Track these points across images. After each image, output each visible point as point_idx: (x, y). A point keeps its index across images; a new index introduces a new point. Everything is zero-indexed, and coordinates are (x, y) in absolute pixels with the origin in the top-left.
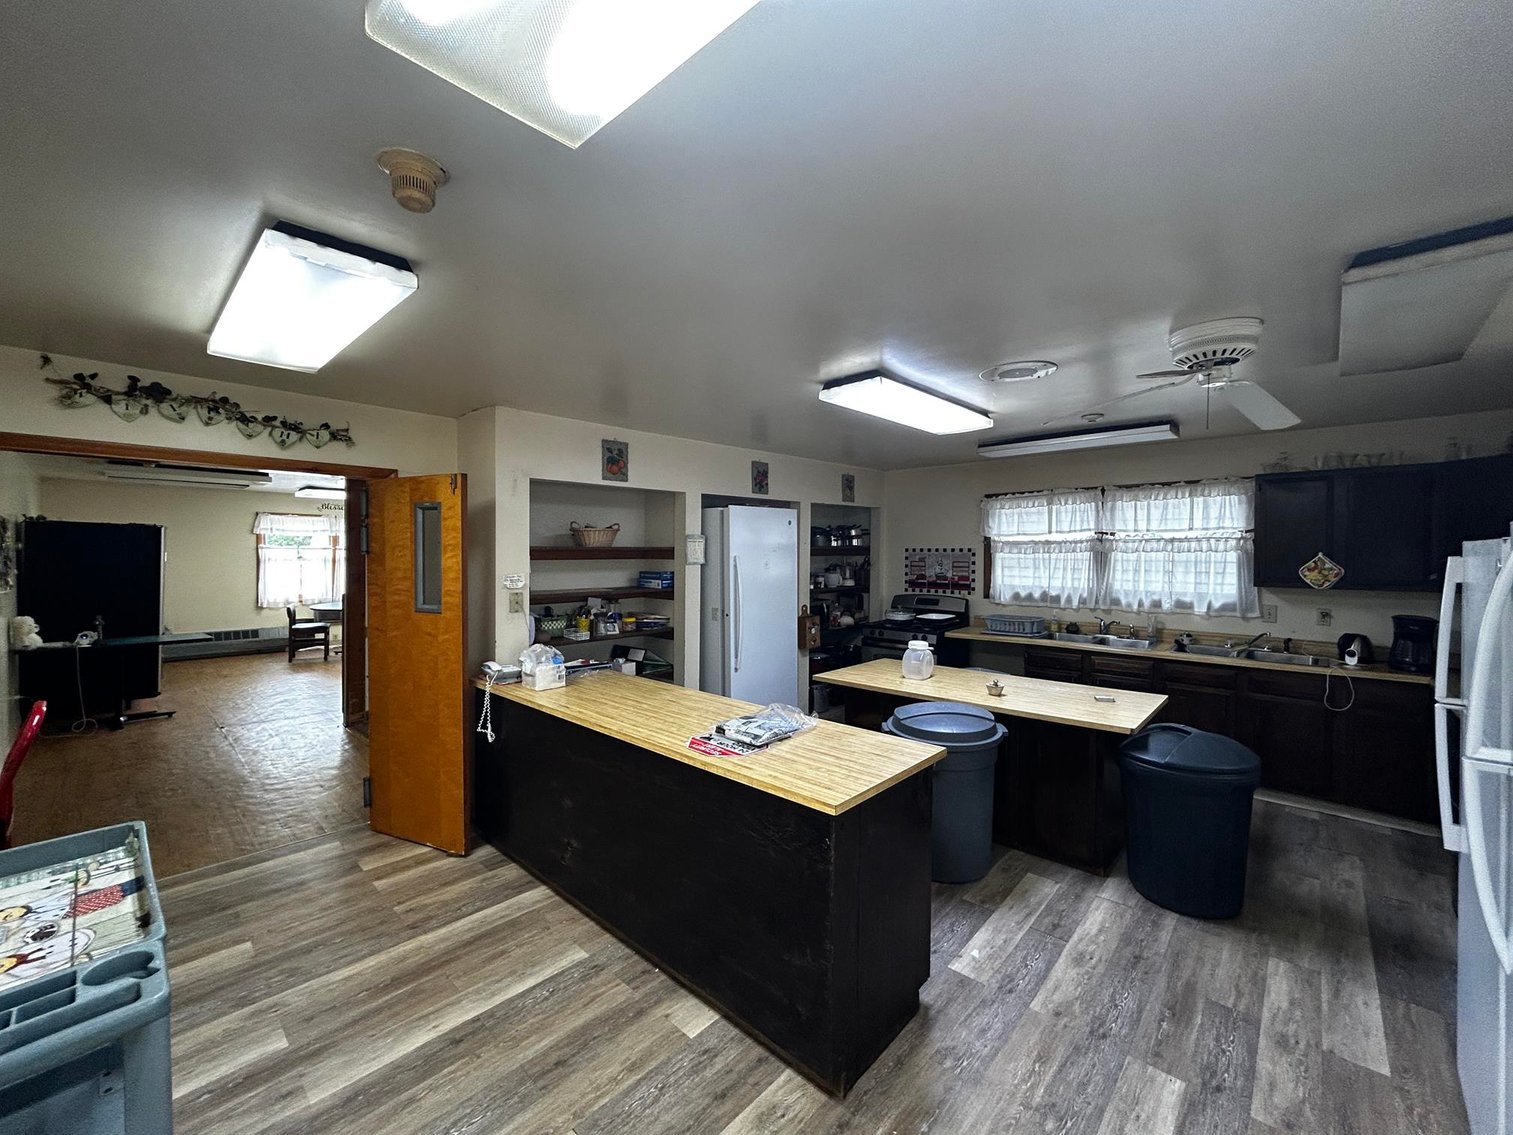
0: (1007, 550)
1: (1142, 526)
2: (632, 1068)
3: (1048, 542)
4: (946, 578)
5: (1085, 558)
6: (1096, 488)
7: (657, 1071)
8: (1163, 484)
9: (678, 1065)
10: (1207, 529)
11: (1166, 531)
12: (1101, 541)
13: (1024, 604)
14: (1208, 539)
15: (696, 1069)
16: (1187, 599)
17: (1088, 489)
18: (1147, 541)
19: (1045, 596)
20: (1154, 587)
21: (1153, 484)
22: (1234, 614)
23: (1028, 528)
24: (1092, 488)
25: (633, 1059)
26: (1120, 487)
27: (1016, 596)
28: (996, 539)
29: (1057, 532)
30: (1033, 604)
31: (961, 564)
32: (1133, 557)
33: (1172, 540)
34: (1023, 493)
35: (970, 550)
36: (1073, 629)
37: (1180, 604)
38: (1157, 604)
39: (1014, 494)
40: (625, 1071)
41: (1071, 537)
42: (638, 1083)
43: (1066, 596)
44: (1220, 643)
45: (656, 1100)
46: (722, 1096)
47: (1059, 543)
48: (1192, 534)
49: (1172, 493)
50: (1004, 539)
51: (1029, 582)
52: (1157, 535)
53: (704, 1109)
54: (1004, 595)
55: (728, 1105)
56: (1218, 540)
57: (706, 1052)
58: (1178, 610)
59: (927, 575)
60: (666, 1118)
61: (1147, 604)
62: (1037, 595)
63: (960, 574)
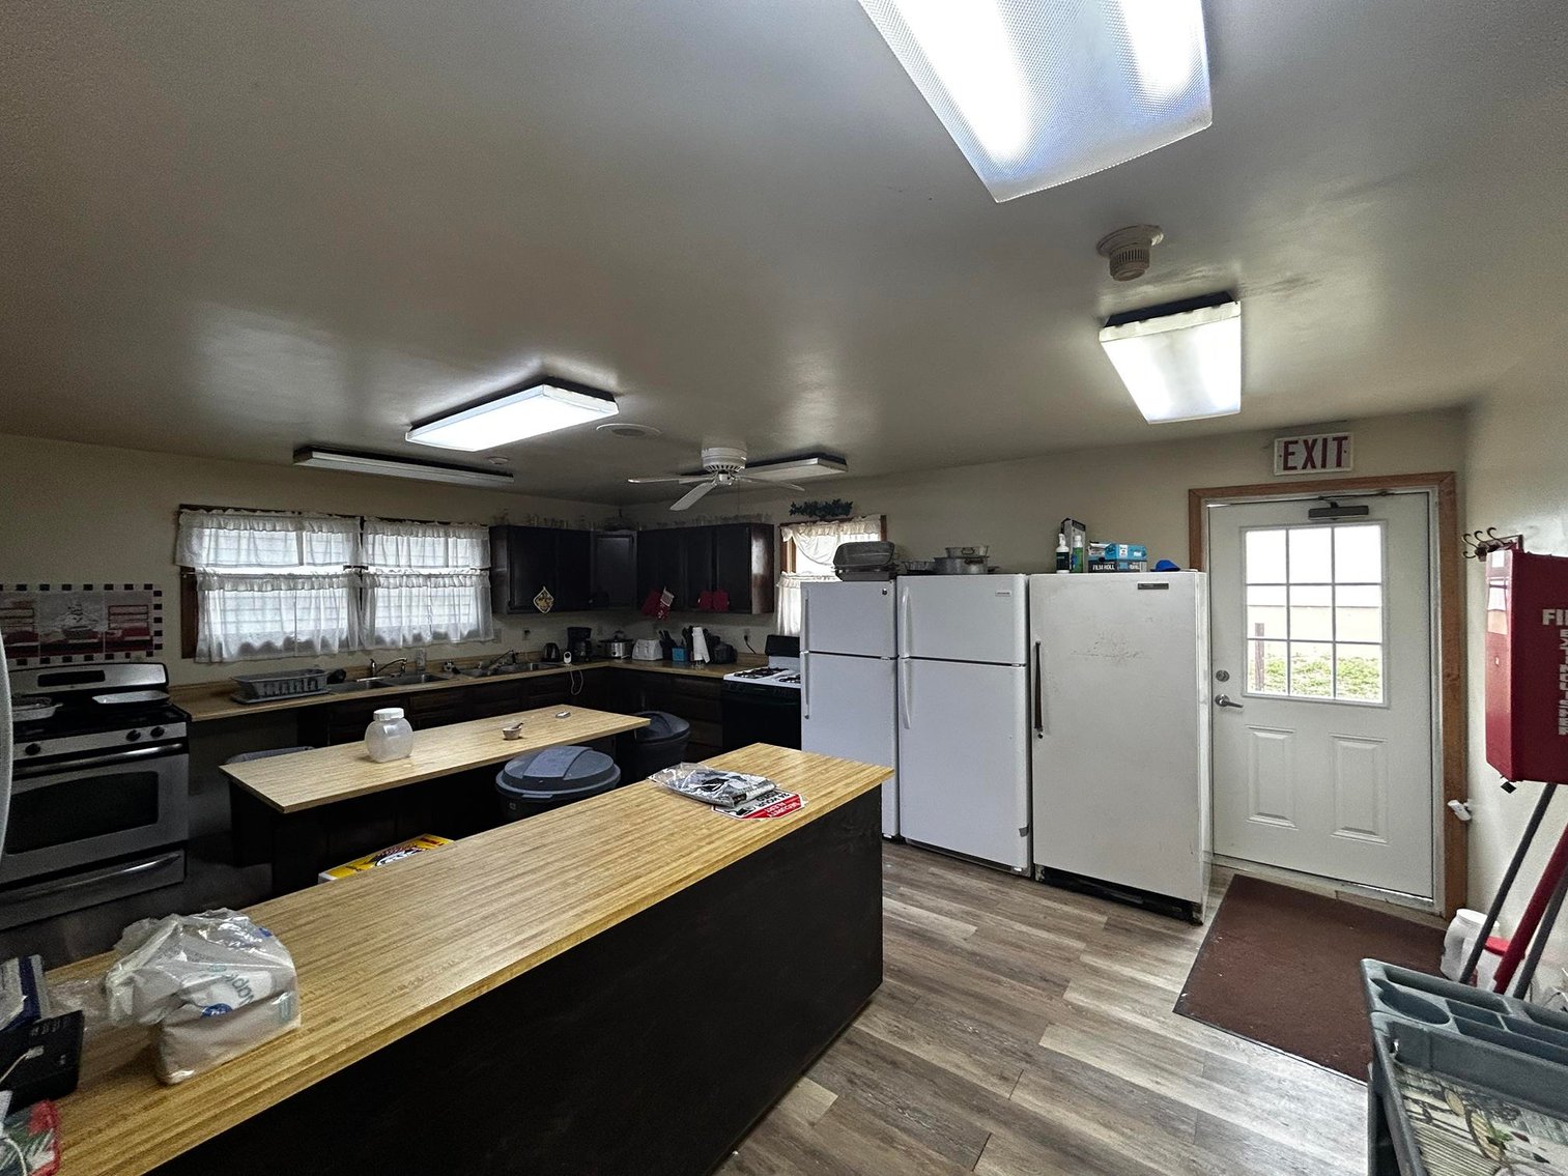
0: (228, 586)
1: (403, 561)
2: (890, 1140)
3: (292, 577)
4: (94, 635)
5: (341, 594)
6: (354, 517)
7: (884, 1118)
8: (421, 522)
9: (874, 1101)
10: (457, 567)
11: (423, 567)
12: (361, 576)
13: (260, 657)
14: (458, 575)
15: (872, 1085)
16: (442, 630)
17: (345, 517)
18: (408, 576)
19: (290, 643)
20: (415, 622)
21: (413, 521)
22: (478, 639)
23: (265, 558)
24: (350, 517)
25: (878, 1142)
26: (382, 519)
27: (246, 649)
28: (209, 570)
29: (309, 564)
30: (276, 656)
31: (131, 610)
32: (395, 592)
33: (429, 576)
34: (254, 511)
35: (148, 587)
36: (336, 677)
37: (437, 636)
38: (418, 638)
39: (237, 509)
40: (895, 1145)
41: (322, 571)
42: (904, 1130)
43: (320, 641)
44: (472, 666)
45: (915, 1110)
46: (894, 1064)
47: (309, 577)
48: (444, 571)
49: (429, 532)
50: (221, 571)
51: (269, 628)
52: (417, 571)
53: (910, 1073)
54: (228, 649)
55: (900, 1058)
56: (465, 576)
57: (851, 1081)
58: (435, 642)
59: (39, 631)
60: (929, 1099)
61: (410, 639)
62: (279, 643)
63: (126, 625)
